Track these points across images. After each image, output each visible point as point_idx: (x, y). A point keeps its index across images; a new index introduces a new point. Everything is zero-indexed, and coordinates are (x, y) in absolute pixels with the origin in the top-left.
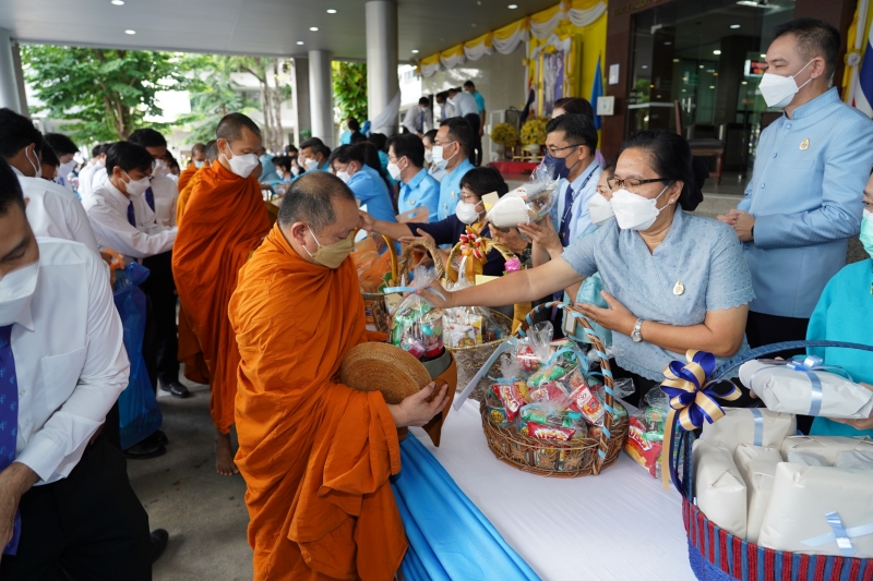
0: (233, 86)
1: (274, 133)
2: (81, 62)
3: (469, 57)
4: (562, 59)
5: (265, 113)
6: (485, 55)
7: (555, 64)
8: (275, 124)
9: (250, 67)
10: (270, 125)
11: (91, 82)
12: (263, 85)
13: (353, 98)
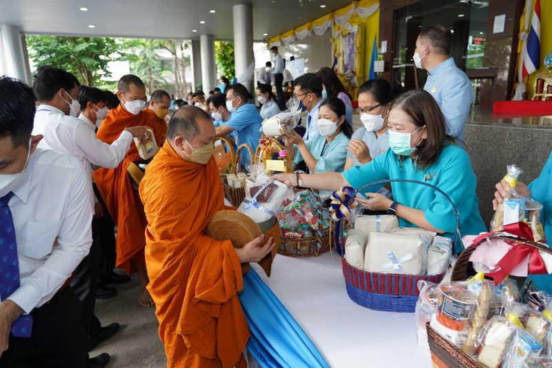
0: (156, 57)
1: (181, 86)
2: (62, 45)
3: (298, 38)
4: (353, 38)
5: (176, 74)
6: (308, 36)
7: (349, 41)
8: (182, 81)
9: (166, 45)
10: (178, 81)
11: (68, 57)
12: (174, 56)
13: (229, 64)
